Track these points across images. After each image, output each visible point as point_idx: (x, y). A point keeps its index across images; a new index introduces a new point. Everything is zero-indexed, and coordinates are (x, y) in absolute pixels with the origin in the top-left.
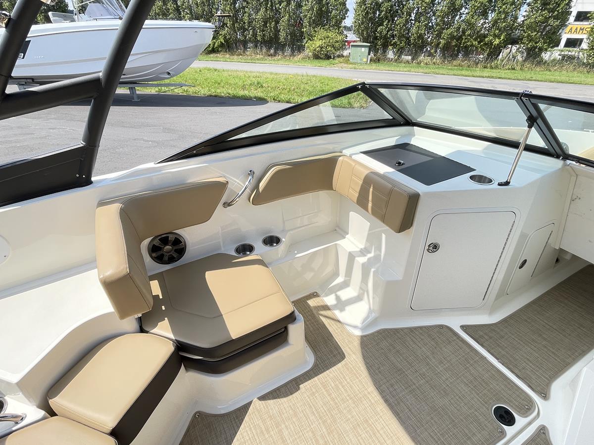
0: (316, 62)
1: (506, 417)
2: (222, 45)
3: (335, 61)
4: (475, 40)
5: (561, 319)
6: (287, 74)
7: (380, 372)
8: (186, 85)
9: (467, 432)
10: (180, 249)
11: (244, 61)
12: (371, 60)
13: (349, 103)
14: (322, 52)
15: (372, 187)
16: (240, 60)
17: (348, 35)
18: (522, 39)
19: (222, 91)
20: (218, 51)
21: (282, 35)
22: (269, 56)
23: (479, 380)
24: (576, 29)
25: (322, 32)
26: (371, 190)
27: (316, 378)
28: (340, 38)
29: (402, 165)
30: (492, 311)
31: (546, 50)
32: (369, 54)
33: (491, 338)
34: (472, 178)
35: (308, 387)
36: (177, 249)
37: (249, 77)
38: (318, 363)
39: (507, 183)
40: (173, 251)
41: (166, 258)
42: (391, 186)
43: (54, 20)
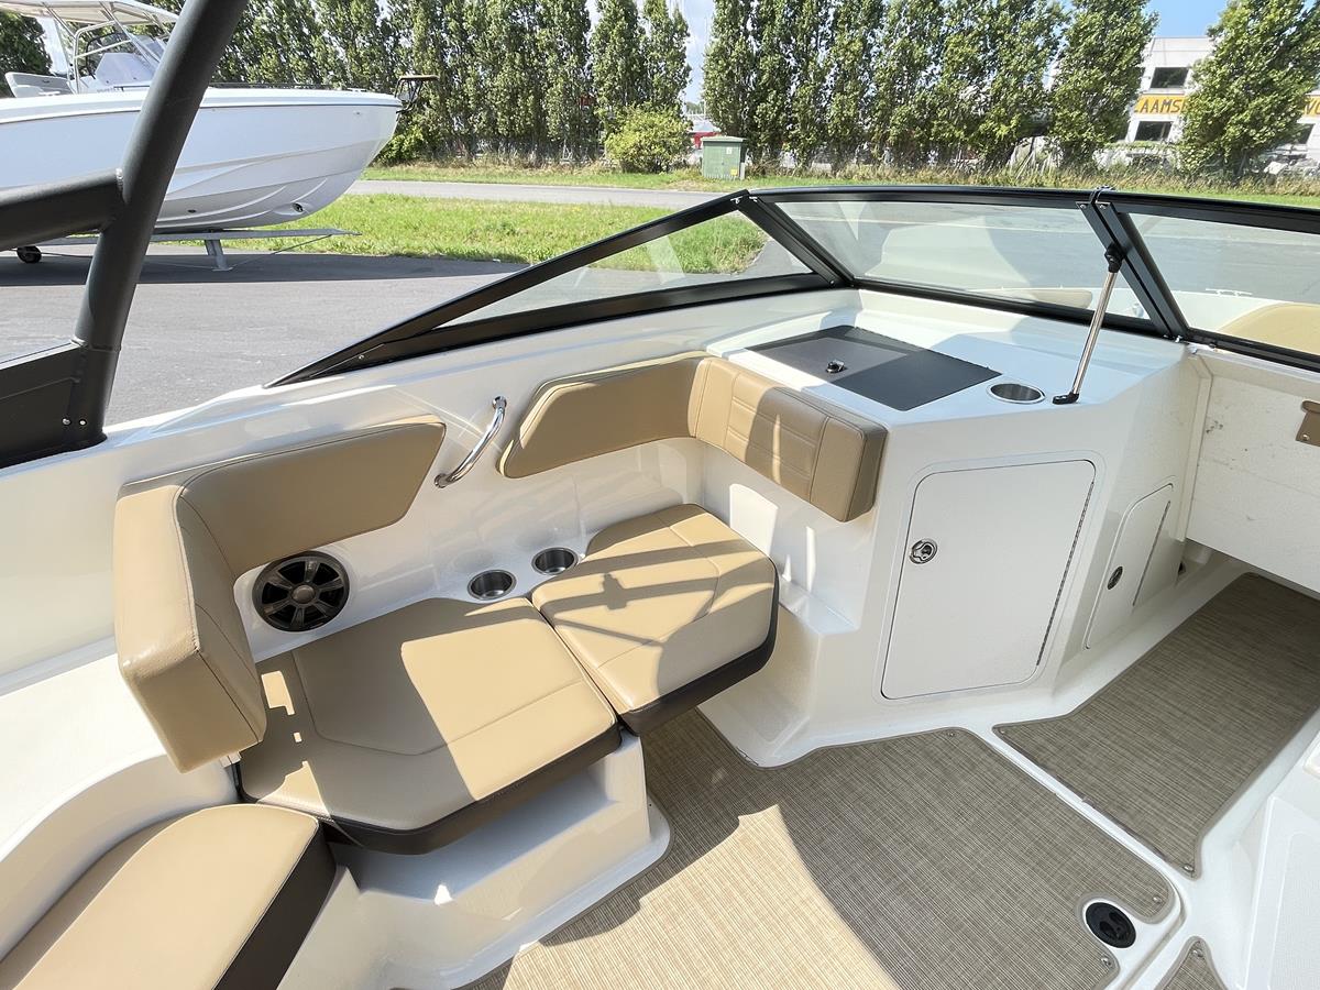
0: (630, 177)
1: (1114, 928)
2: (419, 145)
3: (670, 176)
4: (959, 127)
5: (1204, 694)
6: (567, 205)
7: (823, 849)
8: (338, 233)
9: (1033, 970)
10: (333, 591)
11: (468, 180)
12: (747, 173)
13: (708, 263)
14: (642, 158)
15: (778, 422)
16: (460, 177)
17: (694, 122)
18: (1053, 125)
19: (425, 245)
20: (411, 159)
21: (552, 122)
22: (526, 167)
23: (1047, 846)
24: (1157, 103)
25: (638, 116)
26: (777, 427)
27: (676, 879)
28: (677, 127)
29: (842, 370)
30: (1058, 688)
31: (1101, 145)
32: (743, 160)
33: (1061, 749)
34: (995, 390)
35: (661, 901)
36: (327, 592)
37: (483, 212)
38: (679, 841)
39: (1072, 398)
40: (317, 598)
41: (299, 616)
42: (821, 416)
43: (18, 91)
